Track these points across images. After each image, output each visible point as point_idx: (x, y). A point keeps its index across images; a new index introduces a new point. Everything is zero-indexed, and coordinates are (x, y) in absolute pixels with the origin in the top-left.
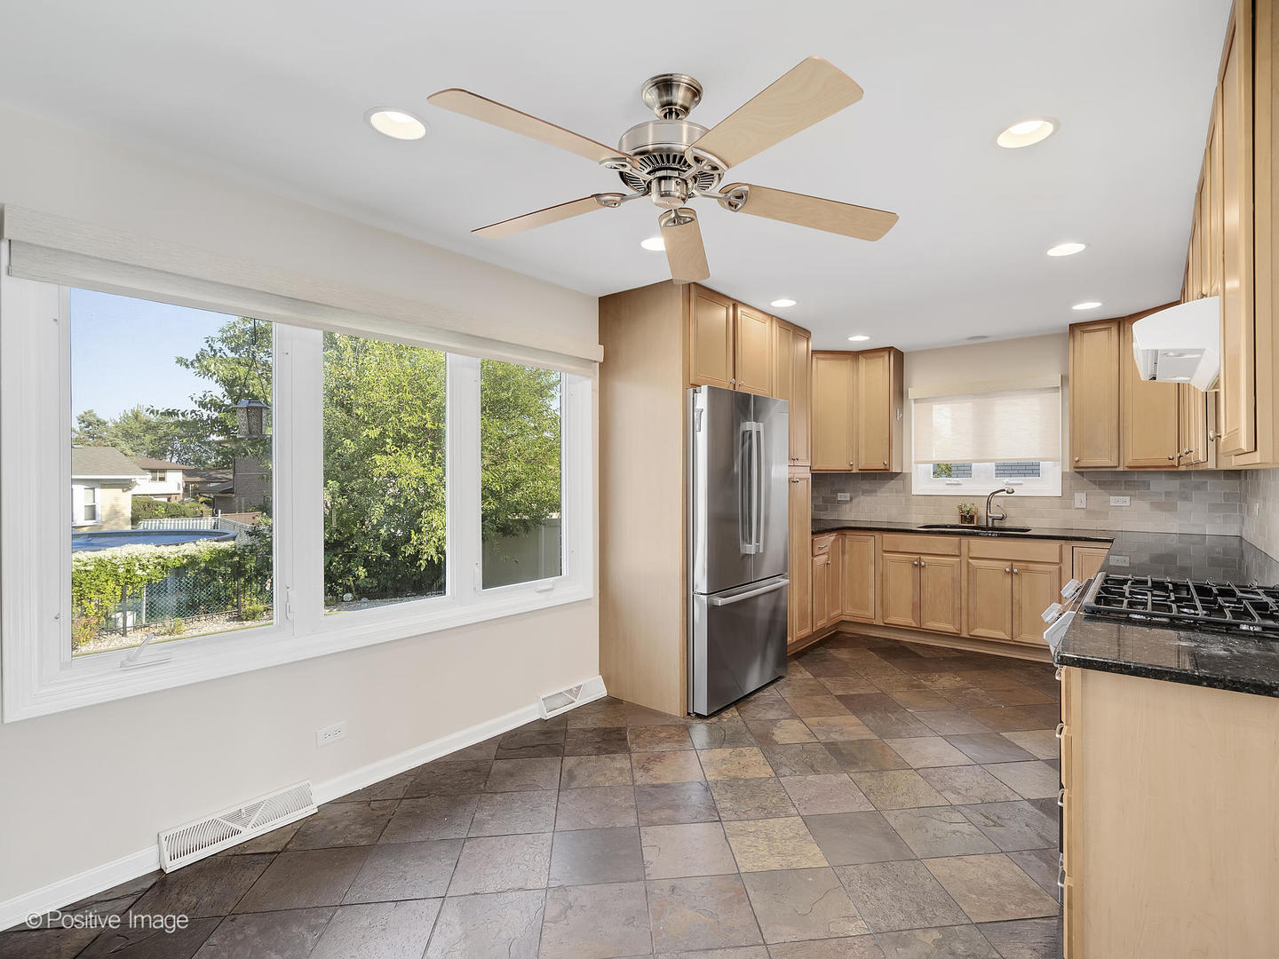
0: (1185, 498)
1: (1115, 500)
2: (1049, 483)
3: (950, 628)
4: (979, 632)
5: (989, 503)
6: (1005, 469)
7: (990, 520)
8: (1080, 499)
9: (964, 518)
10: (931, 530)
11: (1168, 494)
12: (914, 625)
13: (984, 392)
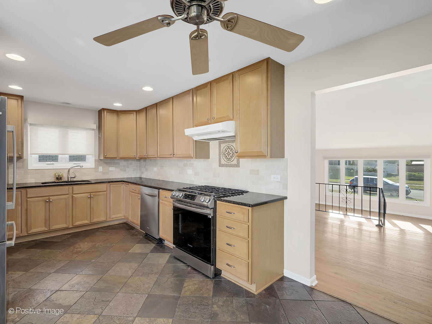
0: (128, 167)
1: (111, 169)
2: (90, 163)
3: (65, 226)
4: (78, 223)
5: (69, 171)
6: (73, 158)
7: (69, 178)
8: (101, 169)
9: (57, 178)
10: (45, 185)
11: (124, 166)
12: (46, 229)
13: (64, 126)
